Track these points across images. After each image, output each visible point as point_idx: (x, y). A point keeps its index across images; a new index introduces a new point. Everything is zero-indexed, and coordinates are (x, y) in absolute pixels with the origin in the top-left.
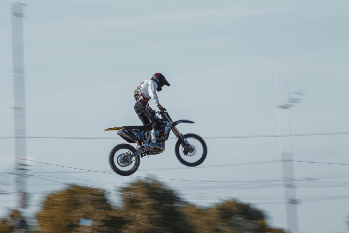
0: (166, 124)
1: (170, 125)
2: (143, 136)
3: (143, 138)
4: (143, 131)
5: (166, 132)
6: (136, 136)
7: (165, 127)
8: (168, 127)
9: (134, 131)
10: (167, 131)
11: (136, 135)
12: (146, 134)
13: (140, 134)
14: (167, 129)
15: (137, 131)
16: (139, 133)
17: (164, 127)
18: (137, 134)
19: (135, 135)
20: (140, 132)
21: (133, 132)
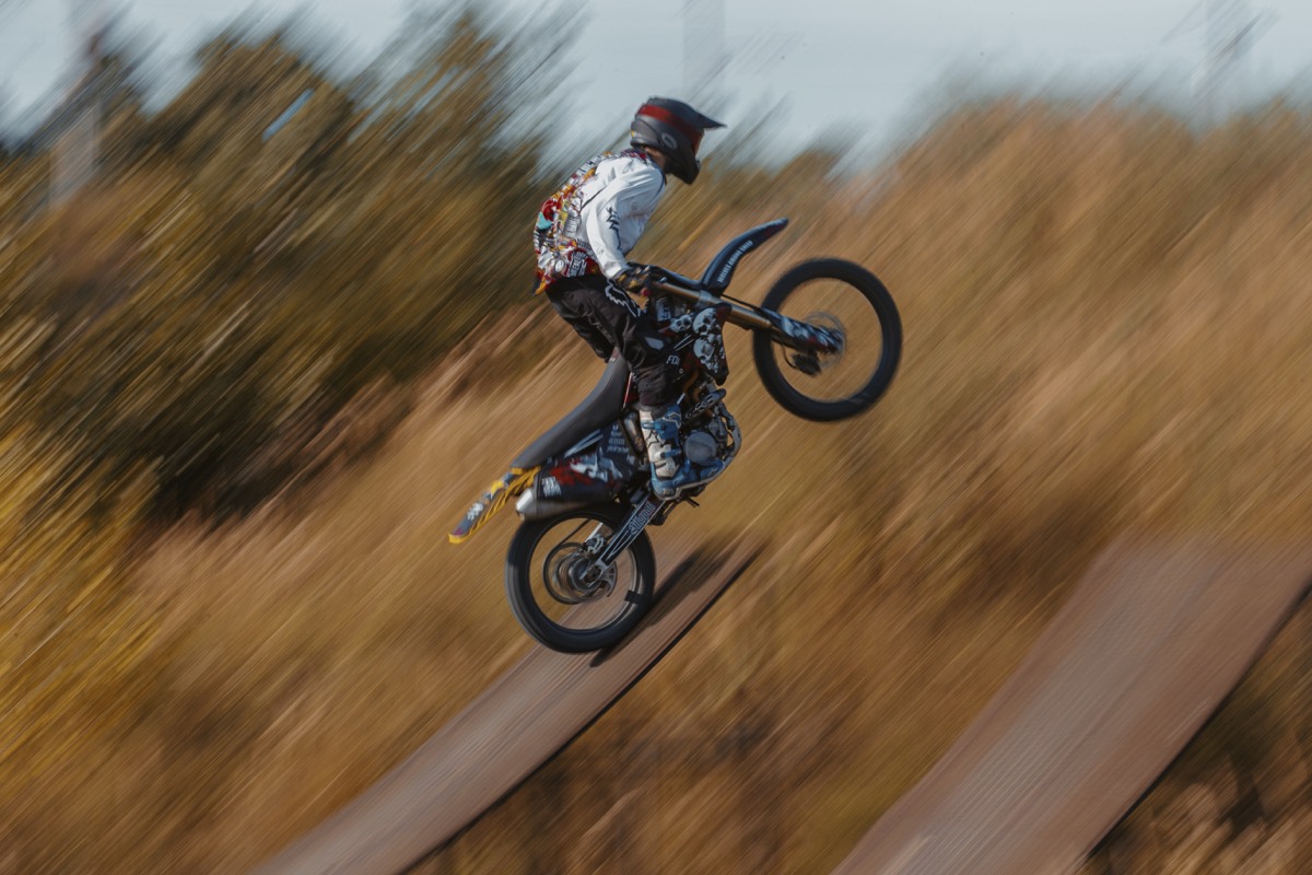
0: (691, 331)
1: (709, 327)
2: (626, 450)
3: (631, 459)
4: (616, 428)
5: (709, 365)
6: (603, 476)
7: (693, 343)
8: (705, 338)
9: (577, 458)
10: (708, 358)
11: (600, 470)
12: (631, 425)
13: (610, 448)
14: (703, 351)
15: (588, 451)
16: (604, 450)
17: (690, 348)
18: (599, 460)
19: (597, 480)
20: (605, 443)
21: (580, 468)
